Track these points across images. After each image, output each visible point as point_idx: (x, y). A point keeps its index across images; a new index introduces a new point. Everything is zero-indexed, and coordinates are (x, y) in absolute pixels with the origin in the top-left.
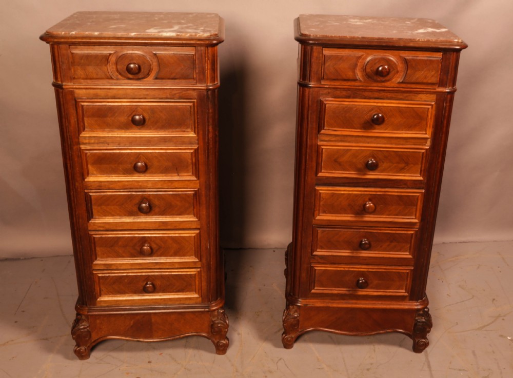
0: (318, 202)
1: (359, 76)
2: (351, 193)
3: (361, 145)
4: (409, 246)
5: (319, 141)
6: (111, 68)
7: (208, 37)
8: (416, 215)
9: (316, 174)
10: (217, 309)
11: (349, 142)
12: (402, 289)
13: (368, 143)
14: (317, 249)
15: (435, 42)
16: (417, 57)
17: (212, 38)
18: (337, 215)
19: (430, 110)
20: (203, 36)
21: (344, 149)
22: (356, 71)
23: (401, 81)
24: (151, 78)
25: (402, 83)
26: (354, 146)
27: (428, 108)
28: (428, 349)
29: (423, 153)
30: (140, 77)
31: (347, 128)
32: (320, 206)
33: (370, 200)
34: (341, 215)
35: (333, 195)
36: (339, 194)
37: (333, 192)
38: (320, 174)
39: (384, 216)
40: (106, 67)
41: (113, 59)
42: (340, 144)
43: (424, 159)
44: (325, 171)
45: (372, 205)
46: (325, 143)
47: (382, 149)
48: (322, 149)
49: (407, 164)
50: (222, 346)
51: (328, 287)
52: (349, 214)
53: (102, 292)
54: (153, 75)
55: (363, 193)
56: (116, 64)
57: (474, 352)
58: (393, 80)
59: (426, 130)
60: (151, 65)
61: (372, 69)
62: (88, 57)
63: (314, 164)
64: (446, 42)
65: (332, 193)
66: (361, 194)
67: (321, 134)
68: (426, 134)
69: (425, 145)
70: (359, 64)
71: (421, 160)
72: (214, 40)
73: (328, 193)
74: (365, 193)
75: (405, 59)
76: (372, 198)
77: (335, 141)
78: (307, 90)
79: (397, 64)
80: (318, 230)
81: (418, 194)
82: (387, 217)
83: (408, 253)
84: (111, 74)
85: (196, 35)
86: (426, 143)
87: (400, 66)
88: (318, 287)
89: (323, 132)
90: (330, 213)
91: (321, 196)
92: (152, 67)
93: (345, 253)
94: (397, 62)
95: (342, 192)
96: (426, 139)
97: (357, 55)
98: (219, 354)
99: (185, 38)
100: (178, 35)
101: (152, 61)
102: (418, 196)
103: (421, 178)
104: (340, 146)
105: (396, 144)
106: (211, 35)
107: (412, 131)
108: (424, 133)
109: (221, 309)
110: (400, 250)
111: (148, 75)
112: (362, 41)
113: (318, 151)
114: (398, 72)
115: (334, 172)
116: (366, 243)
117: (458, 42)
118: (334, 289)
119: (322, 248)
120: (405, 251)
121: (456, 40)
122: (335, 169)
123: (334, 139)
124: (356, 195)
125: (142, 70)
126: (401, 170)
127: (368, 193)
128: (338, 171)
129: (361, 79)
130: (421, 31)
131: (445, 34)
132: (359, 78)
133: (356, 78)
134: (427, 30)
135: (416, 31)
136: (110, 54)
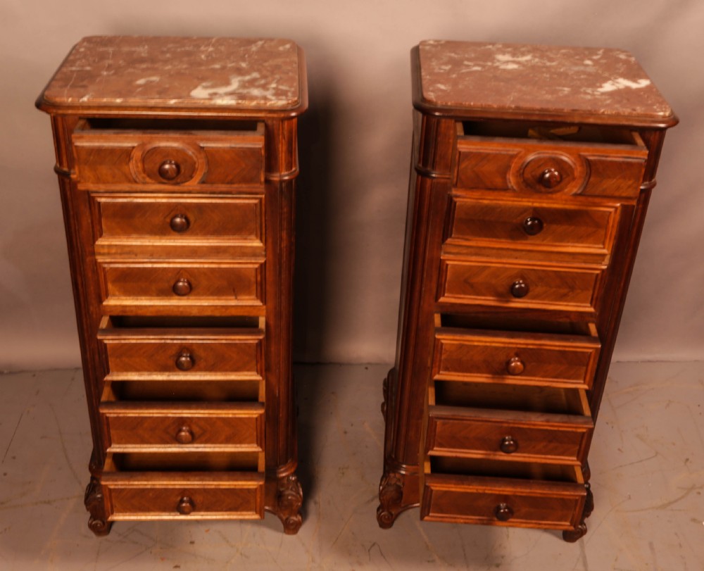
0: (438, 356)
1: (512, 184)
2: (488, 344)
3: (504, 261)
4: (578, 448)
5: (442, 253)
6: (134, 167)
7: (283, 106)
8: (584, 380)
9: (437, 298)
10: (288, 476)
11: (488, 256)
12: (566, 521)
13: (516, 258)
14: (434, 446)
15: (628, 116)
16: (607, 157)
17: (290, 107)
18: (465, 374)
19: (613, 215)
20: (276, 105)
21: (479, 267)
22: (508, 176)
23: (579, 192)
24: (193, 183)
25: (580, 195)
26: (495, 263)
27: (610, 213)
28: (585, 537)
29: (597, 275)
30: (179, 181)
31: (486, 236)
32: (440, 361)
33: (517, 355)
34: (472, 375)
35: (461, 346)
36: (471, 346)
37: (462, 342)
38: (442, 299)
39: (537, 379)
40: (126, 167)
41: (137, 155)
42: (474, 258)
43: (598, 283)
44: (450, 295)
45: (519, 363)
46: (451, 256)
47: (536, 268)
48: (447, 265)
49: (572, 288)
50: (292, 524)
51: (450, 512)
52: (483, 373)
53: (115, 509)
54: (198, 177)
55: (506, 345)
56: (143, 160)
57: (651, 545)
58: (566, 190)
59: (604, 244)
60: (195, 163)
61: (533, 173)
62: (99, 151)
63: (434, 286)
64: (646, 115)
65: (460, 344)
66: (504, 348)
67: (446, 244)
68: (604, 248)
69: (601, 264)
70: (513, 165)
71: (593, 284)
72: (292, 110)
73: (453, 344)
74: (511, 346)
75: (588, 160)
76: (519, 353)
77: (467, 254)
78: (429, 181)
79: (573, 166)
80: (436, 422)
81: (591, 351)
82: (541, 379)
83: (575, 458)
84: (134, 176)
85: (266, 103)
86: (603, 260)
87: (578, 170)
88: (434, 513)
89: (449, 241)
90: (456, 370)
91: (444, 347)
92: (197, 166)
93: (477, 454)
94: (575, 164)
95: (476, 344)
96: (603, 255)
97: (511, 153)
98: (288, 533)
100: (238, 104)
101: (196, 157)
102: (591, 353)
103: (592, 310)
104: (474, 261)
105: (557, 261)
106: (288, 104)
107: (582, 243)
108: (601, 246)
109: (293, 476)
110: (563, 454)
111: (191, 177)
112: (516, 114)
113: (441, 267)
114: (574, 179)
115: (462, 296)
116: (510, 445)
117: (664, 117)
118: (459, 516)
119: (440, 445)
120: (571, 455)
121: (661, 114)
122: (465, 293)
123: (465, 251)
124: (497, 348)
125: (183, 171)
126: (562, 297)
127: (514, 346)
128: (470, 294)
129: (515, 187)
130: (608, 87)
131: (646, 96)
132: (512, 187)
133: (508, 186)
134: (618, 85)
135: (601, 87)
136: (133, 147)
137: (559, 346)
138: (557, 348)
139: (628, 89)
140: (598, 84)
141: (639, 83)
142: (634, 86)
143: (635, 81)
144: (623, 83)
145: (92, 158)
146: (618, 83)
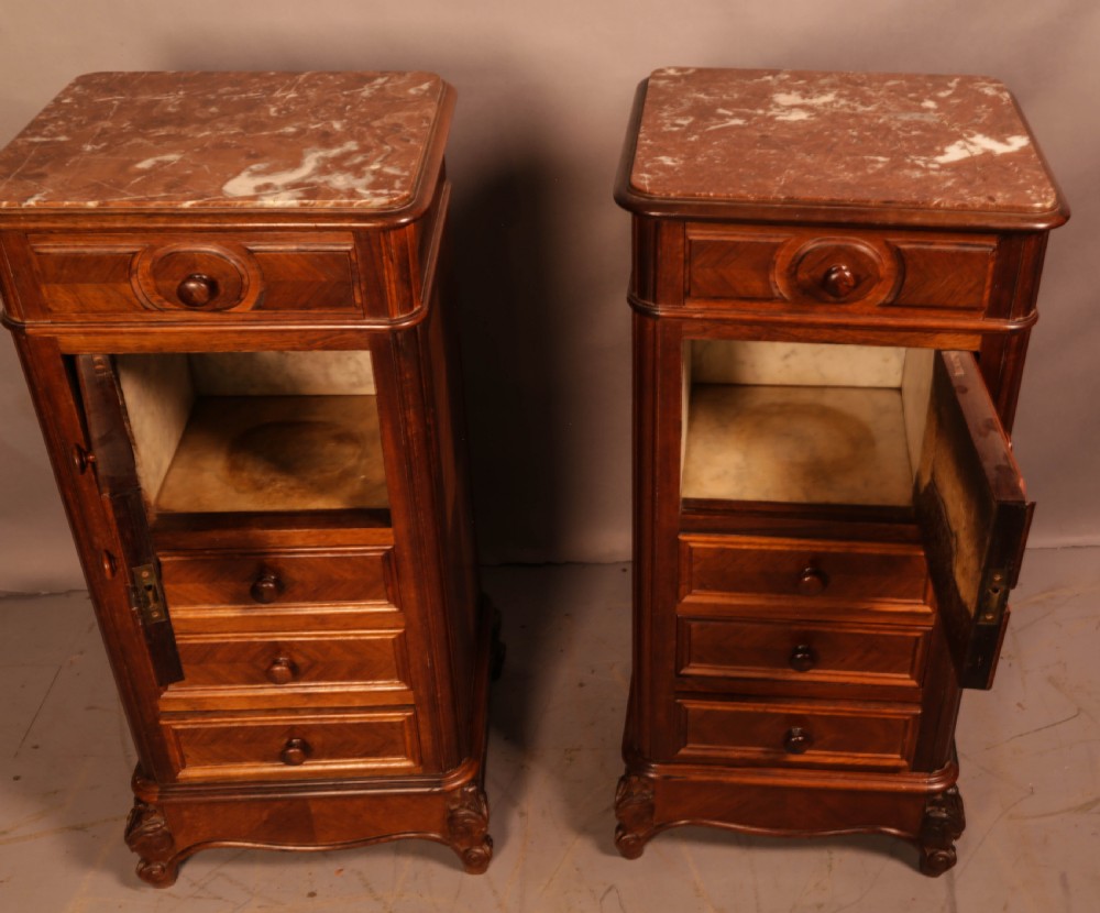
1: (781, 290)
6: (139, 285)
7: (382, 207)
16: (930, 244)
17: (397, 209)
20: (369, 205)
22: (771, 278)
23: (890, 300)
24: (246, 307)
25: (891, 305)
30: (218, 306)
34: (744, 594)
40: (127, 285)
41: (145, 265)
54: (251, 298)
55: (795, 549)
56: (155, 273)
58: (869, 298)
60: (242, 277)
61: (813, 273)
66: (791, 552)
70: (779, 261)
72: (401, 214)
74: (801, 549)
75: (898, 249)
79: (877, 260)
84: (143, 300)
85: (351, 204)
87: (886, 266)
92: (245, 281)
94: (879, 257)
97: (774, 241)
99: (323, 211)
100: (303, 205)
101: (244, 266)
106: (391, 203)
111: (239, 299)
112: (788, 211)
114: (879, 280)
116: (804, 659)
125: (222, 290)
127: (807, 549)
129: (785, 295)
130: (954, 153)
131: (1017, 169)
132: (781, 294)
133: (772, 293)
134: (972, 148)
135: (942, 153)
136: (135, 254)
139: (988, 154)
140: (938, 148)
141: (1008, 144)
142: (999, 148)
143: (1003, 140)
144: (983, 143)
145: (65, 272)
146: (972, 144)
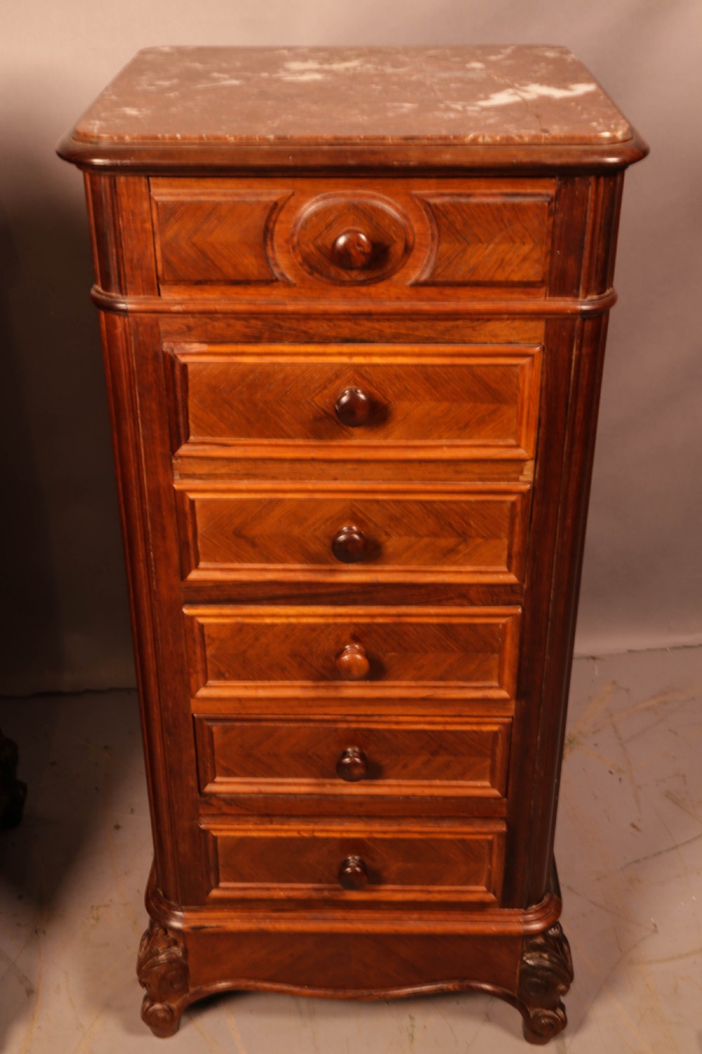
0: (198, 650)
2: (293, 620)
3: (310, 485)
4: (488, 762)
5: (177, 477)
8: (500, 679)
9: (183, 574)
11: (274, 478)
12: (477, 884)
13: (335, 479)
14: (215, 777)
15: (530, 144)
19: (528, 372)
21: (259, 501)
23: (423, 279)
25: (425, 284)
26: (290, 490)
27: (523, 367)
29: (513, 504)
31: (261, 435)
32: (205, 660)
33: (355, 639)
35: (240, 629)
36: (258, 625)
37: (240, 620)
38: (194, 575)
42: (244, 484)
43: (518, 521)
44: (210, 565)
45: (359, 657)
46: (198, 484)
47: (380, 497)
48: (192, 502)
49: (464, 536)
51: (259, 881)
55: (331, 620)
59: (517, 435)
61: (318, 242)
63: (173, 547)
65: (237, 624)
66: (327, 625)
67: (180, 457)
68: (518, 446)
69: (517, 480)
71: (506, 524)
73: (224, 625)
74: (339, 620)
75: (429, 204)
76: (359, 634)
77: (230, 476)
81: (503, 621)
83: (487, 783)
86: (521, 472)
88: (227, 880)
89: (184, 449)
90: (238, 677)
91: (206, 632)
93: (299, 786)
94: (405, 216)
95: (268, 621)
96: (520, 461)
97: (266, 199)
102: (505, 625)
103: (512, 577)
104: (245, 490)
105: (423, 480)
107: (470, 437)
108: (512, 441)
110: (462, 776)
112: (278, 154)
113: (181, 508)
114: (408, 249)
115: (236, 565)
117: (614, 142)
118: (275, 885)
119: (228, 773)
120: (479, 777)
121: (608, 135)
122: (240, 559)
123: (223, 471)
124: (313, 628)
126: (446, 555)
127: (346, 620)
128: (250, 561)
130: (502, 98)
133: (271, 274)
134: (524, 95)
135: (486, 99)
137: (438, 615)
138: (435, 620)
139: (545, 98)
141: (571, 90)
143: (564, 88)
144: (537, 91)
146: (525, 91)
